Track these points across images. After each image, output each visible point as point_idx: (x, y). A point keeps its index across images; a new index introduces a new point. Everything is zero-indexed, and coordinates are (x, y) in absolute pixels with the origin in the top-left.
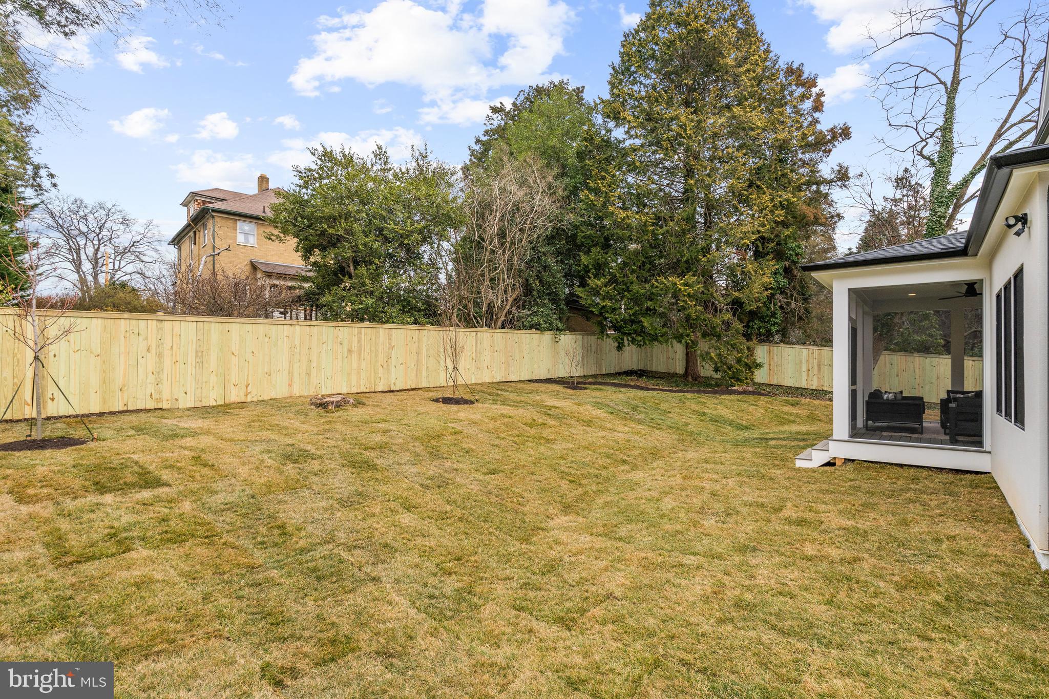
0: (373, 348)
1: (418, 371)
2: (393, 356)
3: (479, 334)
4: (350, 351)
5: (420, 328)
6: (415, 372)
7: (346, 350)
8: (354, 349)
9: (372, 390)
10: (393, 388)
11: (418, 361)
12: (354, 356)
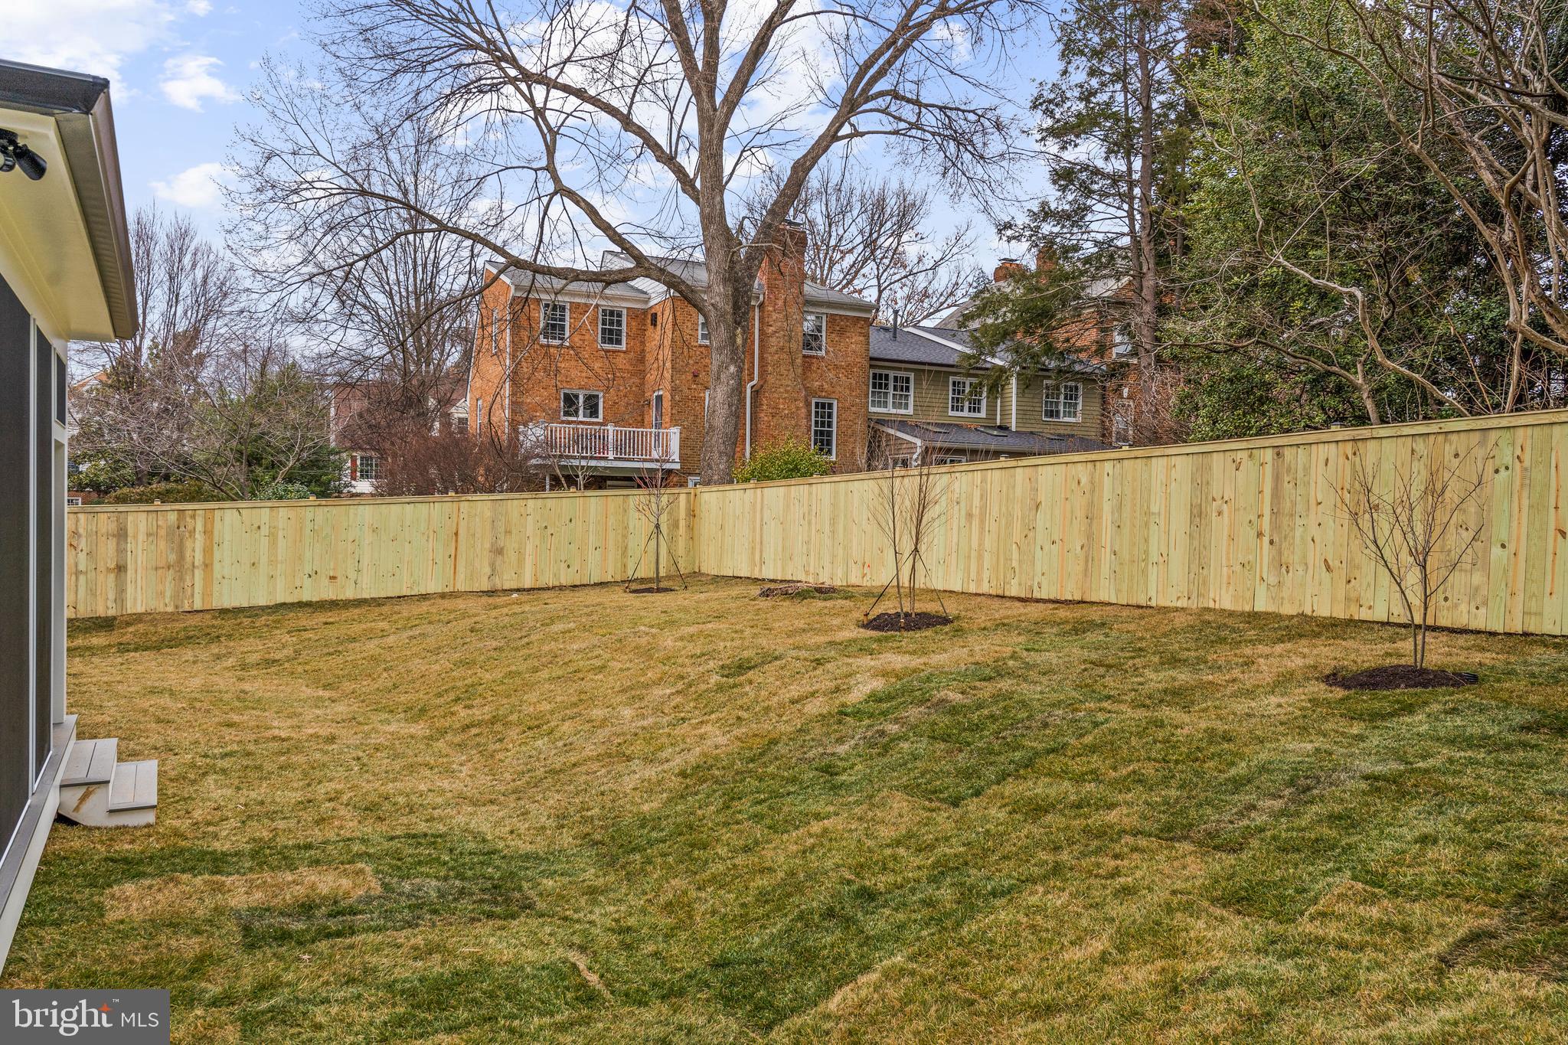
0: (1004, 509)
1: (1089, 561)
2: (1040, 524)
3: (1287, 452)
4: (970, 516)
5: (1094, 457)
6: (1082, 563)
7: (963, 513)
8: (976, 511)
9: (1000, 593)
10: (1037, 595)
11: (1090, 536)
12: (975, 523)
